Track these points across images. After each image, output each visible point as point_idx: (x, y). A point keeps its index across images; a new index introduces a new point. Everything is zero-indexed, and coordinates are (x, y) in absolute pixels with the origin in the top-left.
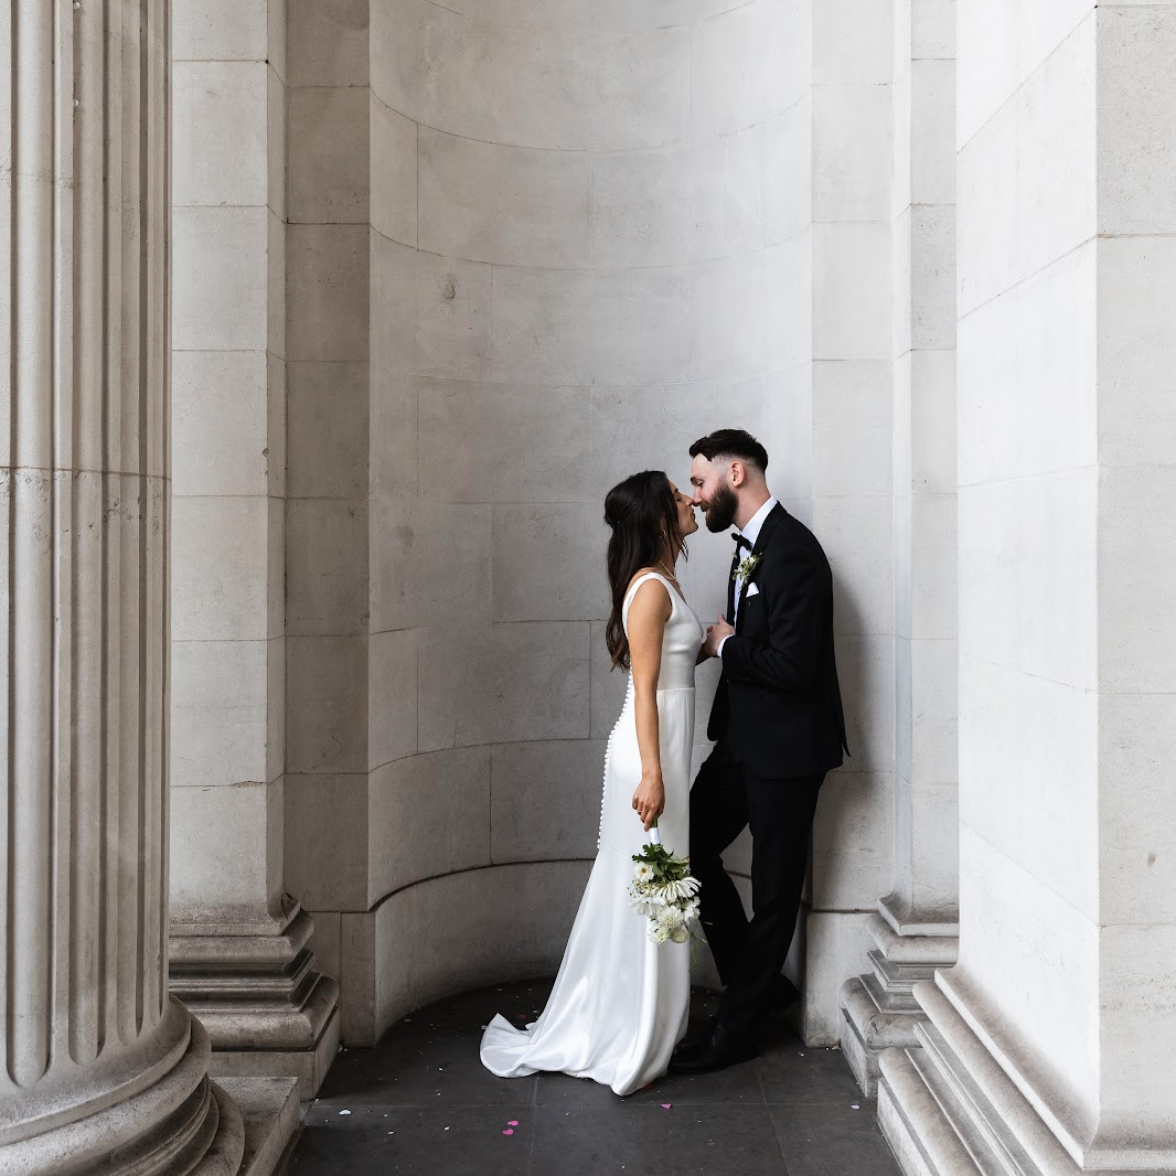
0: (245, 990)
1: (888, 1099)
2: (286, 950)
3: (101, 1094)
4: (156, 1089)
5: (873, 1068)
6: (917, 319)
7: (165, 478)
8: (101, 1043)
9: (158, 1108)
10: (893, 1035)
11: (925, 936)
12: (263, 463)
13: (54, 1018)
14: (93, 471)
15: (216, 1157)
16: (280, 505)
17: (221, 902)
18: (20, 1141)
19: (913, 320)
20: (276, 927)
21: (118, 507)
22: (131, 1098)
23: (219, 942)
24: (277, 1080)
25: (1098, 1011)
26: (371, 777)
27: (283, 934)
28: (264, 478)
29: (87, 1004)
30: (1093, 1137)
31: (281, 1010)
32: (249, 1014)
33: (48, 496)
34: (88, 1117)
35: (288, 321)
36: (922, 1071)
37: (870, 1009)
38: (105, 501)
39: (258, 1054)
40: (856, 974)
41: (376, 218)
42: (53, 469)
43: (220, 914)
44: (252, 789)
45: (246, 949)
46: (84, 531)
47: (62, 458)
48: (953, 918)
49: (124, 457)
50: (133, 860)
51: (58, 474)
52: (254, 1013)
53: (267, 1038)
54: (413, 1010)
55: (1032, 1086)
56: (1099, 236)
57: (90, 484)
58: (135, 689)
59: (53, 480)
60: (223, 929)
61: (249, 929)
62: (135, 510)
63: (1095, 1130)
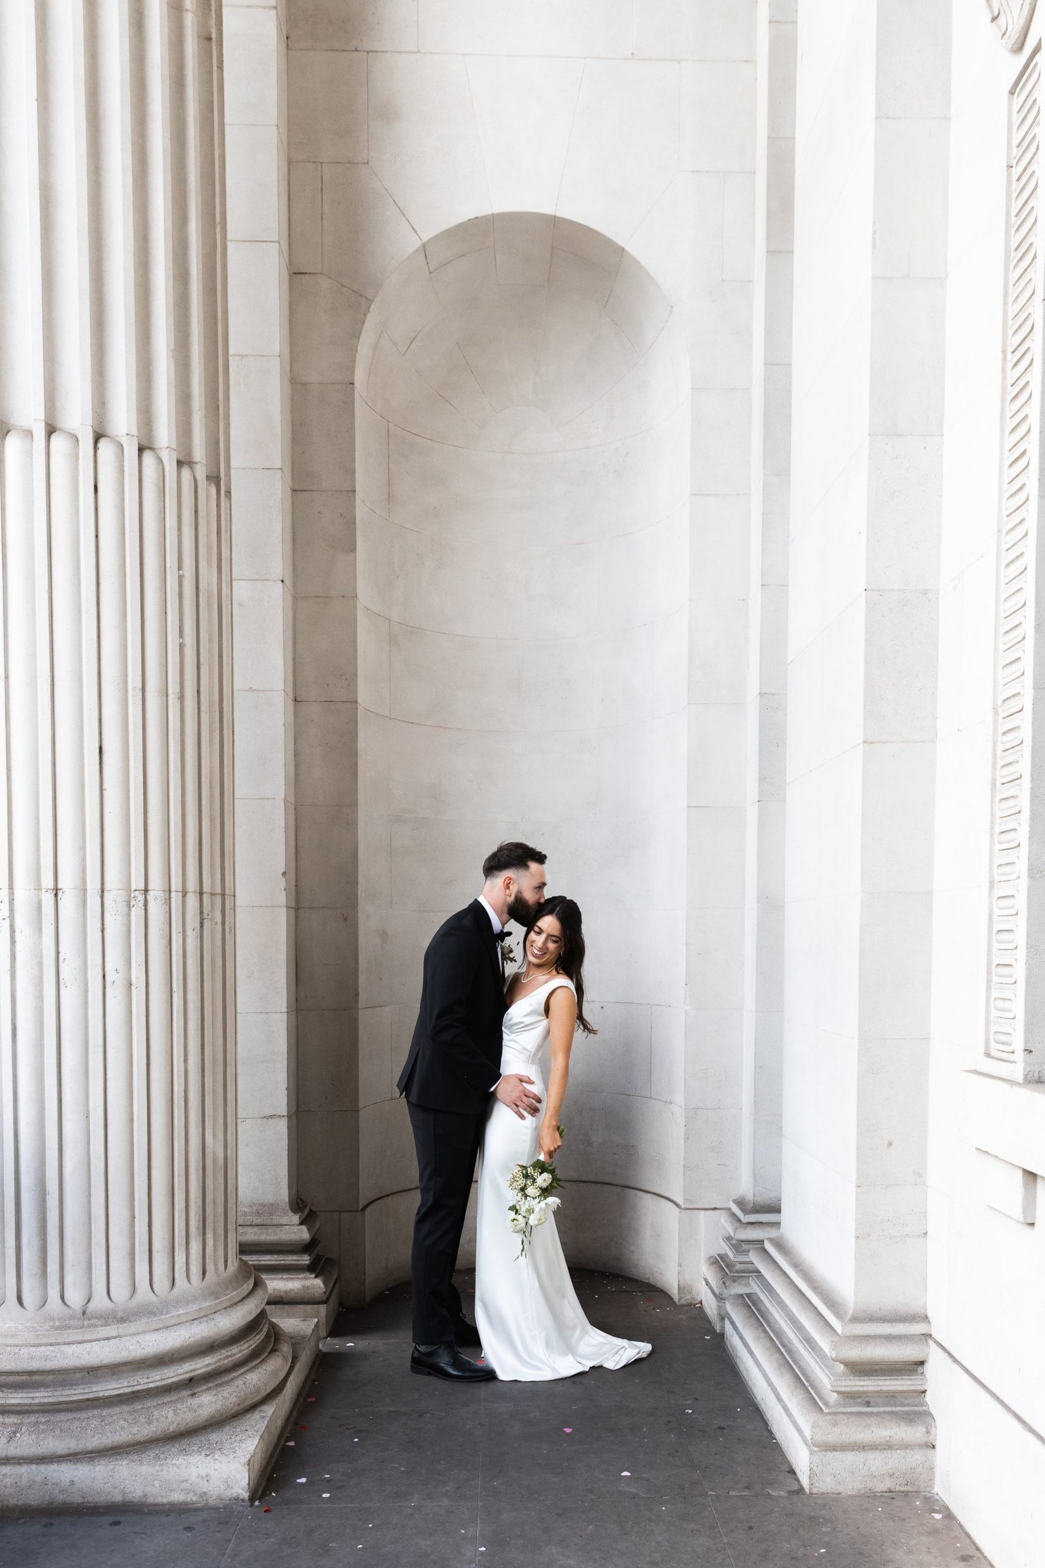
0: (275, 1262)
1: (731, 1326)
2: (303, 1234)
3: (207, 1304)
4: (240, 1304)
5: (723, 1313)
6: (763, 779)
7: (234, 896)
8: (204, 1273)
9: (243, 1316)
10: (738, 1289)
11: (761, 1223)
12: (282, 883)
13: (176, 1254)
14: (195, 892)
15: (277, 1353)
16: (292, 912)
17: (256, 1202)
18: (161, 1329)
19: (760, 779)
20: (296, 1219)
21: (210, 916)
22: (225, 1308)
23: (255, 1229)
24: (304, 1320)
25: (854, 1240)
26: (361, 1113)
27: (301, 1223)
28: (283, 893)
29: (195, 1247)
30: (849, 1317)
31: (301, 1276)
32: (278, 1279)
33: (168, 909)
34: (201, 1318)
35: (297, 775)
36: (754, 1305)
37: (723, 1273)
38: (202, 912)
39: (286, 1306)
40: (714, 1253)
41: (361, 698)
42: (170, 891)
43: (254, 1211)
44: (277, 1120)
45: (275, 1233)
46: (190, 933)
47: (176, 884)
48: (777, 1210)
49: (213, 882)
50: (221, 1154)
51: (173, 894)
52: (282, 1278)
53: (292, 1295)
54: (390, 1286)
55: (817, 1296)
56: (865, 742)
57: (192, 900)
58: (220, 1041)
59: (170, 898)
60: (258, 1221)
61: (276, 1220)
62: (219, 919)
63: (850, 1313)
